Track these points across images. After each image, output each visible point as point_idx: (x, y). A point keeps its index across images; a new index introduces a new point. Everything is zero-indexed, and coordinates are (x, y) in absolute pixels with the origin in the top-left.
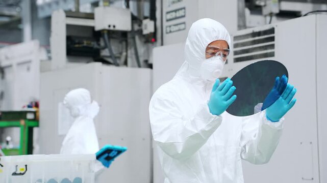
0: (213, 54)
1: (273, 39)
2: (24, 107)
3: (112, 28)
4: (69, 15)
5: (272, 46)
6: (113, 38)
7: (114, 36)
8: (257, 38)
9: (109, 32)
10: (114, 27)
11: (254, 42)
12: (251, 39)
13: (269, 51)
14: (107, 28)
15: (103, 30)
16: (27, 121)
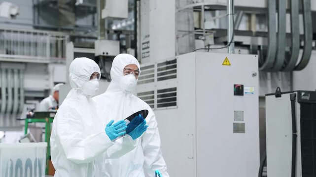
0: (129, 73)
1: (175, 66)
2: (50, 109)
3: (105, 55)
4: (76, 46)
5: (175, 71)
6: (107, 61)
7: (107, 59)
8: (168, 65)
9: (104, 57)
10: (107, 53)
11: (167, 68)
12: (165, 66)
13: (174, 74)
14: (102, 54)
15: (100, 56)
16: (50, 119)
